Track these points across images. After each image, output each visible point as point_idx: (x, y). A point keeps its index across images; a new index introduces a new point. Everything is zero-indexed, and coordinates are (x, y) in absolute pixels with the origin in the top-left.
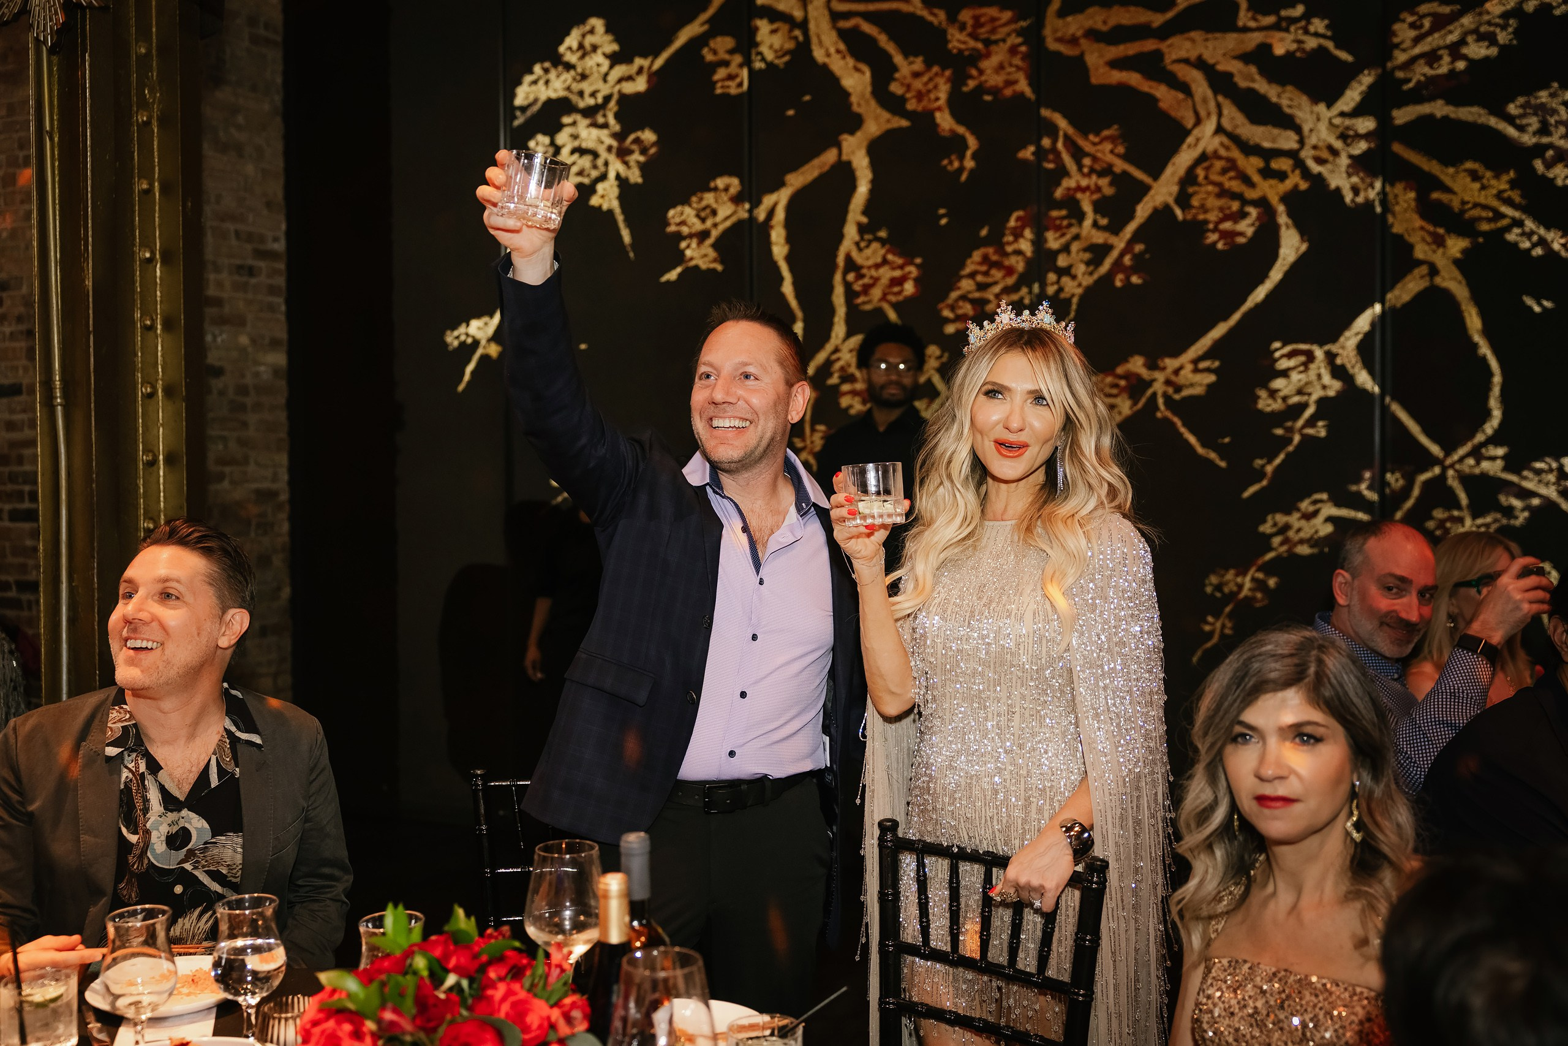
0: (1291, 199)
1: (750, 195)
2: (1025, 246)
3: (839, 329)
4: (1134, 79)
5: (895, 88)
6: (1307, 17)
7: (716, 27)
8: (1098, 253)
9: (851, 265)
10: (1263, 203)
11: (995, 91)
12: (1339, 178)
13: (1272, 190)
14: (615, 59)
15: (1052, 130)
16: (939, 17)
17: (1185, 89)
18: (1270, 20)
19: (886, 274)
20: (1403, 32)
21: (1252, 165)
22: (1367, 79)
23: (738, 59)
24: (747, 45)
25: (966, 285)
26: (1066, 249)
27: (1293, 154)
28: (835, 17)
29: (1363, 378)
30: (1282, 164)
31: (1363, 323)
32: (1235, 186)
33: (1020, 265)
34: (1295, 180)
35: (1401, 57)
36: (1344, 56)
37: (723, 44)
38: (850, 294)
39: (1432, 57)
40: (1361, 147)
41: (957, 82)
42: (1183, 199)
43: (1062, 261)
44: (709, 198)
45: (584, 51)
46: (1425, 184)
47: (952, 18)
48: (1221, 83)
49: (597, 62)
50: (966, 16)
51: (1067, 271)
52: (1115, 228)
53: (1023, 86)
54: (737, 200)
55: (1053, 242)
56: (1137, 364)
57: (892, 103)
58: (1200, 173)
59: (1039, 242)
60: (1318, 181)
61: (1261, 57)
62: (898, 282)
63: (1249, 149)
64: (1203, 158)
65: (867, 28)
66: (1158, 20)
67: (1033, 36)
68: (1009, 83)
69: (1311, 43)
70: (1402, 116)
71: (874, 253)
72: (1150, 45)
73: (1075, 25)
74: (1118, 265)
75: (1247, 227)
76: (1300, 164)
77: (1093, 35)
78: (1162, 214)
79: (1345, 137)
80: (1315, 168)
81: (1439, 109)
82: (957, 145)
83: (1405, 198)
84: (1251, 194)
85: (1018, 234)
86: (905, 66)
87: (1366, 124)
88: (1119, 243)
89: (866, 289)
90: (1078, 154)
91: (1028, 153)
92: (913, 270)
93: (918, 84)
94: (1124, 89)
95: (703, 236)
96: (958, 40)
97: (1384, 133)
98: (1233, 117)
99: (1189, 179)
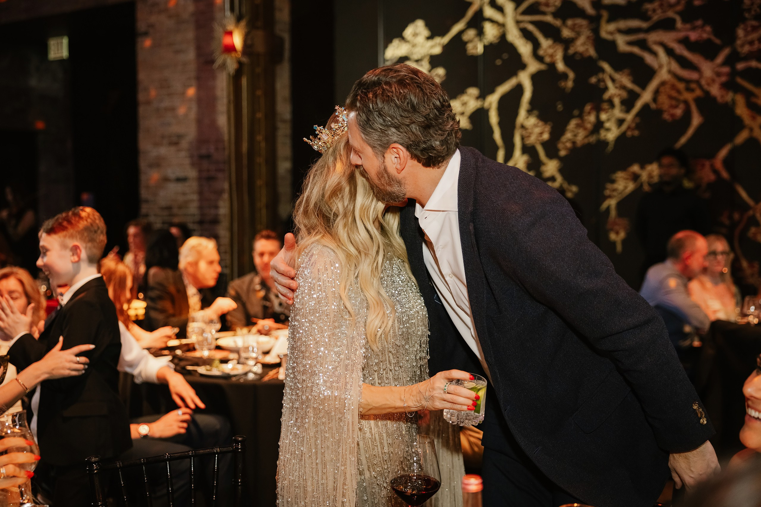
0: (697, 100)
1: (482, 96)
2: (592, 118)
3: (517, 152)
4: (636, 50)
5: (541, 52)
6: (703, 26)
7: (470, 25)
8: (620, 122)
9: (523, 127)
10: (686, 102)
11: (581, 54)
12: (715, 90)
13: (689, 96)
14: (429, 38)
15: (602, 70)
16: (558, 23)
17: (654, 54)
18: (688, 26)
19: (537, 130)
20: (740, 32)
21: (681, 86)
22: (726, 52)
23: (476, 39)
24: (481, 33)
25: (568, 135)
26: (608, 120)
27: (698, 82)
28: (518, 22)
29: (725, 175)
30: (693, 86)
31: (724, 153)
32: (674, 94)
33: (589, 126)
34: (698, 93)
35: (739, 42)
36: (718, 41)
37: (471, 33)
38: (523, 138)
39: (751, 43)
40: (724, 79)
41: (566, 49)
42: (655, 100)
43: (607, 125)
44: (465, 98)
45: (415, 35)
46: (748, 95)
47: (564, 23)
48: (670, 52)
49: (421, 39)
50: (570, 22)
51: (608, 130)
52: (628, 110)
53: (592, 52)
54: (478, 98)
55: (603, 116)
56: (635, 168)
57: (539, 58)
58: (662, 89)
59: (598, 117)
60: (707, 93)
61: (685, 42)
62: (541, 134)
63: (680, 79)
64: (663, 83)
65: (531, 27)
66: (644, 25)
67: (596, 31)
68: (587, 50)
69: (705, 36)
70: (740, 66)
71: (532, 121)
72: (641, 36)
73: (612, 27)
74: (629, 128)
75: (679, 112)
76: (701, 87)
77: (620, 31)
78: (646, 106)
79: (718, 74)
80: (706, 87)
81: (754, 64)
82: (565, 76)
83: (740, 100)
84: (682, 98)
85: (589, 113)
86: (545, 43)
87: (726, 70)
88: (630, 117)
89: (529, 137)
90: (613, 80)
91: (593, 80)
92: (548, 128)
93: (550, 51)
94: (631, 55)
95: (462, 114)
96: (566, 33)
97: (734, 73)
98: (675, 66)
99: (657, 92)
